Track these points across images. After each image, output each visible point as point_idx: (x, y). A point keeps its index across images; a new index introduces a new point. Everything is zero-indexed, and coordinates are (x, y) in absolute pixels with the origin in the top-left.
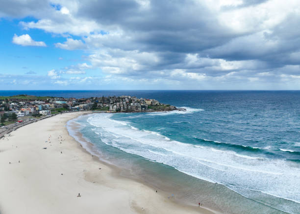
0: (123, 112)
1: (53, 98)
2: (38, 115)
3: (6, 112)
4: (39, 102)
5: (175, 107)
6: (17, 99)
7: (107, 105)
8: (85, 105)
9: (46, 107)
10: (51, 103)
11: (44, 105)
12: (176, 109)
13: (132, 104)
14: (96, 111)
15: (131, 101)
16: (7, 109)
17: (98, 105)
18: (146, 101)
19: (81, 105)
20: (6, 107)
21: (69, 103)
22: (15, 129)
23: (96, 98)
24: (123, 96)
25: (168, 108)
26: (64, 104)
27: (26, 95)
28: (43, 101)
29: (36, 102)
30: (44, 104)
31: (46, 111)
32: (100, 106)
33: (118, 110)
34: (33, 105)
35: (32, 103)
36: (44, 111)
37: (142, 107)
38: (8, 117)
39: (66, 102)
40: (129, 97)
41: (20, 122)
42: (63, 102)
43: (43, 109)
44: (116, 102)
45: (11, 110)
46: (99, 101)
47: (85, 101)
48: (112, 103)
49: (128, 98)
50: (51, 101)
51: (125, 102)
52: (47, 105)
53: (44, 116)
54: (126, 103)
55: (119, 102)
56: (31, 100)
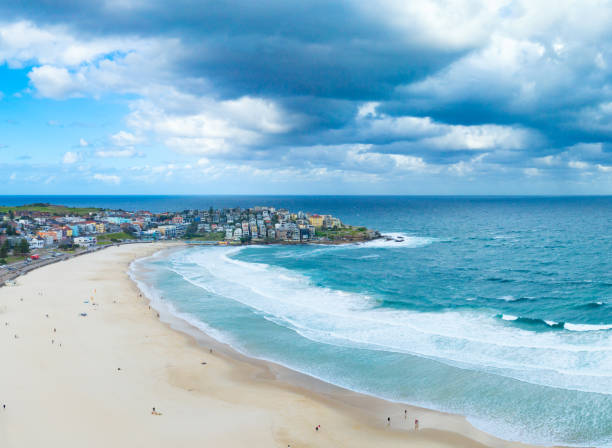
0: (257, 243)
1: (101, 210)
2: (70, 246)
3: (10, 238)
4: (75, 220)
5: (377, 233)
6: (30, 213)
7: (220, 229)
8: (171, 227)
9: (87, 229)
10: (98, 222)
11: (83, 226)
12: (380, 237)
13: (277, 226)
14: (193, 241)
15: (275, 220)
16: (12, 232)
17: (200, 227)
18: (311, 219)
19: (162, 229)
20: (10, 227)
21: (137, 223)
22: (26, 273)
23: (196, 213)
24: (257, 208)
25: (361, 234)
26: (126, 223)
27: (48, 205)
28: (82, 216)
29: (68, 218)
30: (82, 223)
31: (86, 238)
32: (203, 230)
33: (246, 240)
34: (62, 225)
35: (60, 220)
36: (83, 239)
37: (303, 232)
38: (12, 247)
39: (129, 221)
40: (272, 210)
41: (34, 258)
42: (124, 220)
43: (82, 234)
44: (240, 221)
45: (18, 235)
46: (203, 219)
47: (171, 218)
48: (231, 224)
49: (269, 212)
50: (97, 218)
51: (261, 222)
52: (90, 225)
53: (84, 248)
54: (265, 223)
55: (248, 220)
56: (56, 215)
